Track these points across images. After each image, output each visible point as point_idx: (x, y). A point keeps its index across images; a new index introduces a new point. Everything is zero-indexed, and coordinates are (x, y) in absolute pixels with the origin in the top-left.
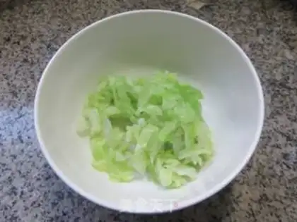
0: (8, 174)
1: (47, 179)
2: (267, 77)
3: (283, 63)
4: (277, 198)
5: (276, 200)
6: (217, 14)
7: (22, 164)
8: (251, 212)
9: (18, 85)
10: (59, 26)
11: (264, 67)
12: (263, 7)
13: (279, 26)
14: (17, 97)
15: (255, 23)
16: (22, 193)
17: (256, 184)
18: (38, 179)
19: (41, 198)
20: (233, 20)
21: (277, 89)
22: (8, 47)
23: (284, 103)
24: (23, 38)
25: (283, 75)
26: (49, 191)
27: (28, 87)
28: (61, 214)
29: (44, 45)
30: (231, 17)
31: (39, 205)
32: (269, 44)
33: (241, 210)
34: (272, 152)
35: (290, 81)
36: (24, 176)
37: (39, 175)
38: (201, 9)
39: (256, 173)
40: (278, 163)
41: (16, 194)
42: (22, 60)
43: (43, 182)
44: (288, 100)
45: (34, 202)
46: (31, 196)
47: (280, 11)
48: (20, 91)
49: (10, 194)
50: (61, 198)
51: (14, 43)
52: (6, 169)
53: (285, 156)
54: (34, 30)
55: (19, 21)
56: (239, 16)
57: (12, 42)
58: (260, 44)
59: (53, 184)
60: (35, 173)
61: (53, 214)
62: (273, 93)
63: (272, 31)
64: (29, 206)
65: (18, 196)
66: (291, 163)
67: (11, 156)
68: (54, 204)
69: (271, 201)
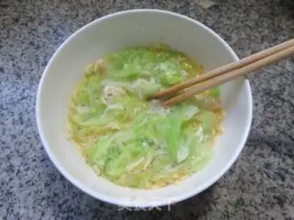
0: (7, 152)
1: (42, 161)
2: (264, 86)
3: (281, 74)
4: (253, 204)
5: (251, 206)
6: (225, 15)
7: (20, 144)
8: (226, 214)
9: (22, 68)
10: (67, 11)
11: (262, 76)
12: (272, 14)
14: (21, 79)
15: (261, 29)
16: (19, 171)
17: (235, 188)
18: (34, 160)
19: (36, 178)
20: (239, 24)
21: (271, 99)
22: (16, 28)
23: (276, 115)
25: (280, 86)
26: (43, 173)
27: (32, 70)
28: (52, 195)
29: (50, 30)
31: (33, 184)
35: (286, 93)
36: (22, 156)
37: (35, 156)
38: (210, 9)
39: (237, 178)
40: (259, 171)
41: (13, 171)
42: (28, 42)
43: (38, 163)
44: (280, 111)
45: (29, 181)
46: (26, 175)
47: (288, 20)
48: (24, 73)
49: (7, 171)
50: (54, 180)
51: (23, 24)
52: (6, 147)
53: (268, 166)
54: (43, 13)
57: (20, 23)
59: (47, 166)
60: (32, 154)
61: (45, 194)
64: (24, 184)
65: (15, 174)
66: (271, 173)
67: (12, 136)
68: (47, 185)
69: (247, 206)
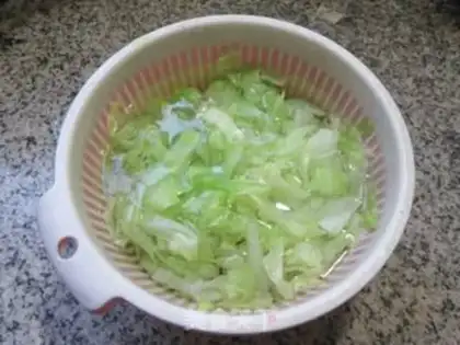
13: (454, 53)
24: (69, 59)
30: (383, 37)
32: (442, 80)
33: (417, 323)
34: (455, 239)
55: (60, 32)
56: (396, 37)
58: (428, 79)
62: (451, 152)
63: (443, 60)
